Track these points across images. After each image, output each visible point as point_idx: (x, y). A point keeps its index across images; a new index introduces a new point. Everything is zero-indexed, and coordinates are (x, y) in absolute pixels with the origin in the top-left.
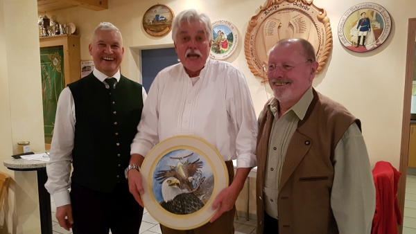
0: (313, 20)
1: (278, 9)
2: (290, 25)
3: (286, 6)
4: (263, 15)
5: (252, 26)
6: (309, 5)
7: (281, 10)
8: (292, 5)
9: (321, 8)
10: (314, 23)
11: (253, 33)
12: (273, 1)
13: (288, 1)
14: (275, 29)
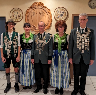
0: (47, 12)
1: (36, 8)
2: (40, 13)
4: (31, 9)
5: (27, 12)
6: (45, 7)
8: (40, 7)
9: (49, 9)
10: (47, 13)
11: (28, 15)
12: (34, 5)
13: (39, 5)
14: (35, 14)
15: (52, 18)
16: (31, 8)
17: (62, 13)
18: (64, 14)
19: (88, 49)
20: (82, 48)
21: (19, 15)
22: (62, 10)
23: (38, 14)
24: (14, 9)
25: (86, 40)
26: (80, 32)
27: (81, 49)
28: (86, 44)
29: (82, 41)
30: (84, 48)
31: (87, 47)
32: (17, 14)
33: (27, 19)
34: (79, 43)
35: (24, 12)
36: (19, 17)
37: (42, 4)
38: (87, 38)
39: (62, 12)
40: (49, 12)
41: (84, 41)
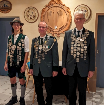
1: (53, 6)
2: (57, 12)
3: (56, 6)
4: (48, 8)
5: (43, 12)
6: (64, 6)
7: (54, 7)
8: (58, 5)
9: (68, 7)
10: (66, 12)
11: (44, 14)
12: (51, 3)
13: (56, 3)
14: (52, 13)
15: (71, 18)
16: (48, 6)
17: (84, 12)
18: (86, 12)
19: (85, 57)
20: (77, 55)
21: (34, 15)
22: (84, 8)
23: (55, 13)
24: (29, 8)
25: (82, 45)
26: (75, 34)
27: (76, 57)
28: (82, 50)
29: (77, 46)
30: (80, 55)
31: (83, 54)
32: (32, 13)
33: (43, 19)
34: (74, 48)
35: (40, 11)
36: (34, 17)
37: (60, 2)
38: (83, 43)
39: (84, 10)
40: (68, 11)
41: (80, 46)
